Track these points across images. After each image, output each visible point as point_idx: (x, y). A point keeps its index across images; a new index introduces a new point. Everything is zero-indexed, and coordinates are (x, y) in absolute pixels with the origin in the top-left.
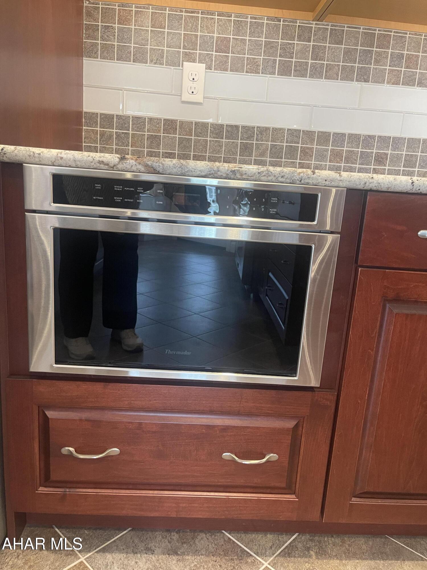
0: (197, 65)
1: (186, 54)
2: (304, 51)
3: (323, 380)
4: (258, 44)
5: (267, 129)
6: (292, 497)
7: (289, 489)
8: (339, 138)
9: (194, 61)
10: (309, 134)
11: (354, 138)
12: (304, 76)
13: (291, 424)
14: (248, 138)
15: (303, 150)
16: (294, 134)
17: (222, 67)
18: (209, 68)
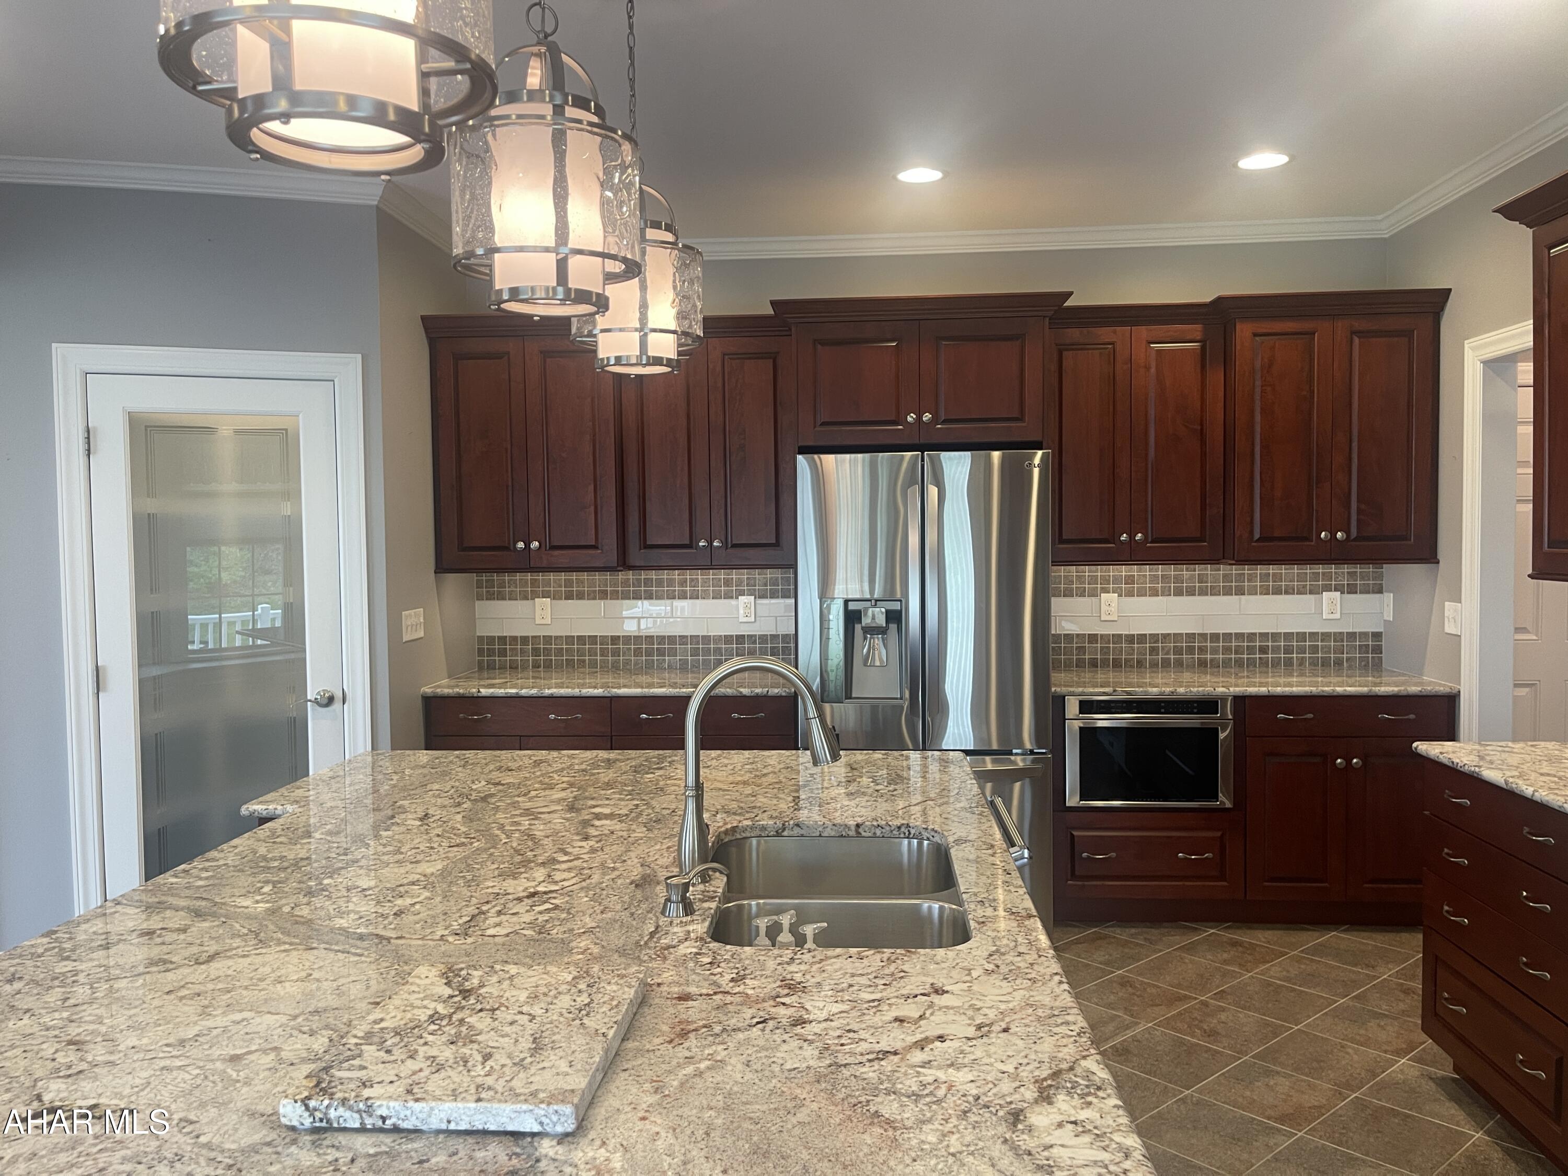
0: (1111, 594)
1: (1102, 588)
2: (1191, 578)
3: (1234, 804)
4: (1156, 577)
5: (1169, 635)
6: (1225, 884)
7: (1222, 878)
8: (1227, 636)
9: (1109, 592)
10: (1203, 636)
11: (1240, 636)
12: (1194, 595)
13: (1219, 834)
14: (1155, 643)
15: (1199, 648)
16: (1191, 636)
17: (1130, 594)
18: (1120, 595)
